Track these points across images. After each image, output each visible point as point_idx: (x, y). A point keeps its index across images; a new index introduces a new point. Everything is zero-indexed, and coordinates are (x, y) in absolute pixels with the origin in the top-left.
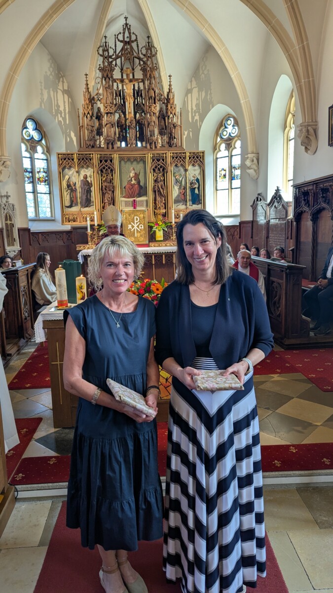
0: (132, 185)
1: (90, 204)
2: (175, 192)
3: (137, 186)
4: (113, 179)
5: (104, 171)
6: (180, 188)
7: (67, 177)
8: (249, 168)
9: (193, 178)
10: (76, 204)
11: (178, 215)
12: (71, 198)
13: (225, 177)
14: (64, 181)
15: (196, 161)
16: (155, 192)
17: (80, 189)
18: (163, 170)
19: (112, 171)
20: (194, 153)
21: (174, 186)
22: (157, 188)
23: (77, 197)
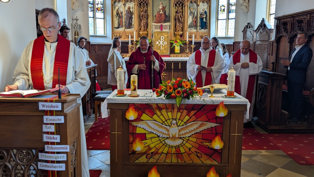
0: (160, 15)
1: (131, 26)
2: (190, 20)
3: (163, 15)
4: (147, 10)
5: (142, 4)
6: (193, 18)
7: (117, 8)
9: (202, 11)
10: (122, 27)
11: (191, 36)
12: (119, 22)
13: (224, 11)
14: (115, 11)
16: (176, 19)
17: (125, 16)
18: (182, 5)
19: (147, 4)
21: (189, 16)
22: (177, 17)
23: (123, 22)
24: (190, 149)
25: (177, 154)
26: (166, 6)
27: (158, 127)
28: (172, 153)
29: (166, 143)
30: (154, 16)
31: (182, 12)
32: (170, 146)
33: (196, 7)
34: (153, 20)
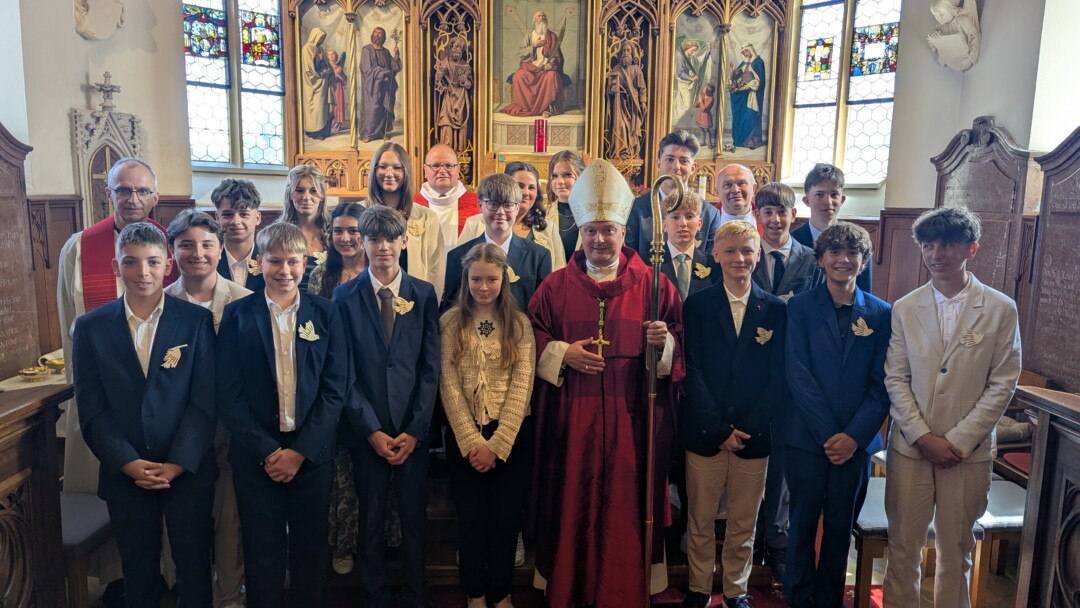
2: (679, 101)
3: (551, 74)
5: (443, 18)
6: (695, 91)
7: (315, 34)
10: (344, 129)
12: (326, 105)
13: (828, 68)
14: (304, 48)
16: (611, 97)
17: (359, 76)
18: (645, 25)
19: (469, 19)
21: (676, 82)
22: (619, 84)
23: (348, 104)
26: (563, 32)
30: (505, 78)
31: (644, 60)
33: (713, 38)
34: (501, 102)
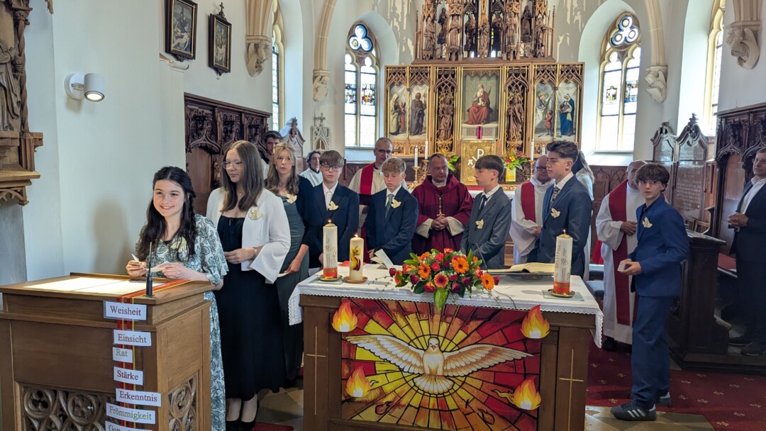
0: (478, 108)
1: (422, 130)
3: (485, 108)
4: (453, 100)
6: (545, 113)
7: (395, 97)
8: (651, 86)
9: (564, 100)
10: (404, 131)
11: (539, 149)
12: (397, 123)
13: (615, 99)
14: (391, 101)
15: (570, 76)
16: (509, 116)
17: (411, 111)
18: (523, 88)
19: (453, 88)
20: (568, 65)
21: (536, 110)
22: (512, 111)
23: (407, 122)
24: (467, 403)
25: (440, 410)
26: (490, 92)
27: (399, 351)
28: (431, 407)
29: (417, 384)
30: (466, 110)
32: (424, 392)
34: (465, 119)
